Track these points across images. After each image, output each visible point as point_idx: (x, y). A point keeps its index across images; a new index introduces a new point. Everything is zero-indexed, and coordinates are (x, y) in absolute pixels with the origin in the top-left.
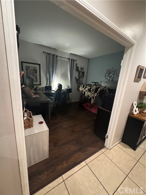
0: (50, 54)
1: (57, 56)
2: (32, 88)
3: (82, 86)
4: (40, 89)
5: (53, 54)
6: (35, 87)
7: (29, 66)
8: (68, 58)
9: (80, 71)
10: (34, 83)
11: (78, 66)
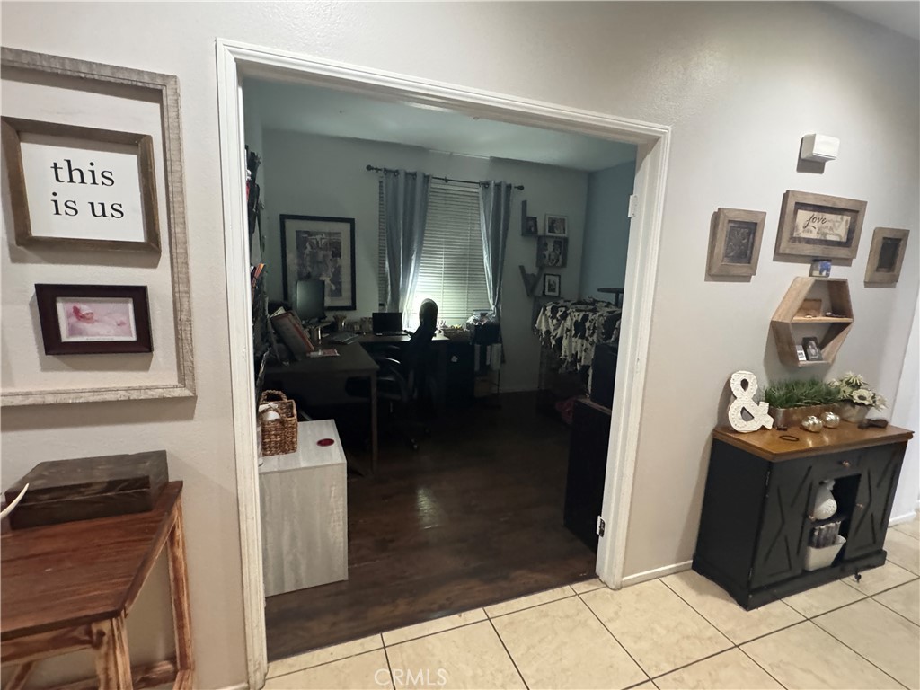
0: (397, 171)
1: (427, 178)
2: (319, 321)
3: (549, 308)
4: (351, 325)
5: (410, 170)
6: (330, 316)
7: (307, 232)
8: (484, 180)
9: (545, 237)
10: (328, 302)
11: (530, 213)
